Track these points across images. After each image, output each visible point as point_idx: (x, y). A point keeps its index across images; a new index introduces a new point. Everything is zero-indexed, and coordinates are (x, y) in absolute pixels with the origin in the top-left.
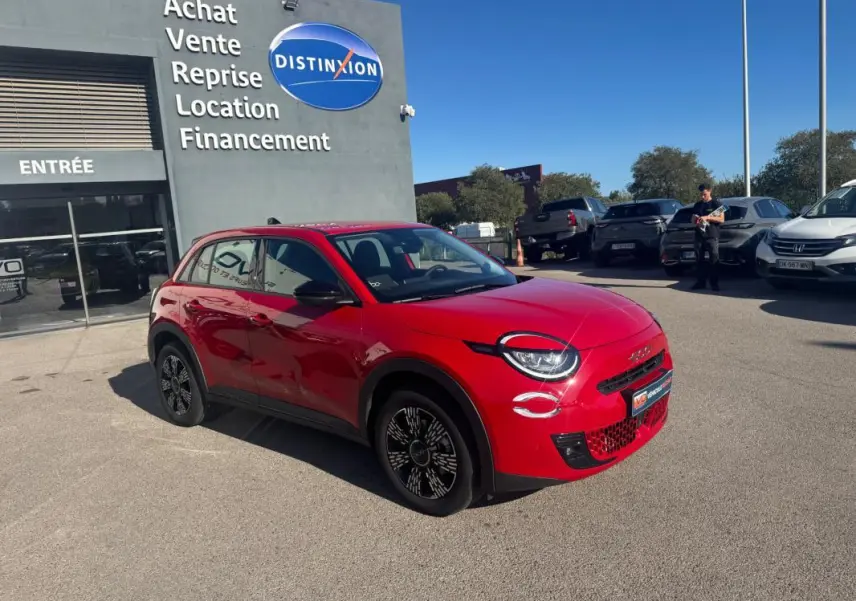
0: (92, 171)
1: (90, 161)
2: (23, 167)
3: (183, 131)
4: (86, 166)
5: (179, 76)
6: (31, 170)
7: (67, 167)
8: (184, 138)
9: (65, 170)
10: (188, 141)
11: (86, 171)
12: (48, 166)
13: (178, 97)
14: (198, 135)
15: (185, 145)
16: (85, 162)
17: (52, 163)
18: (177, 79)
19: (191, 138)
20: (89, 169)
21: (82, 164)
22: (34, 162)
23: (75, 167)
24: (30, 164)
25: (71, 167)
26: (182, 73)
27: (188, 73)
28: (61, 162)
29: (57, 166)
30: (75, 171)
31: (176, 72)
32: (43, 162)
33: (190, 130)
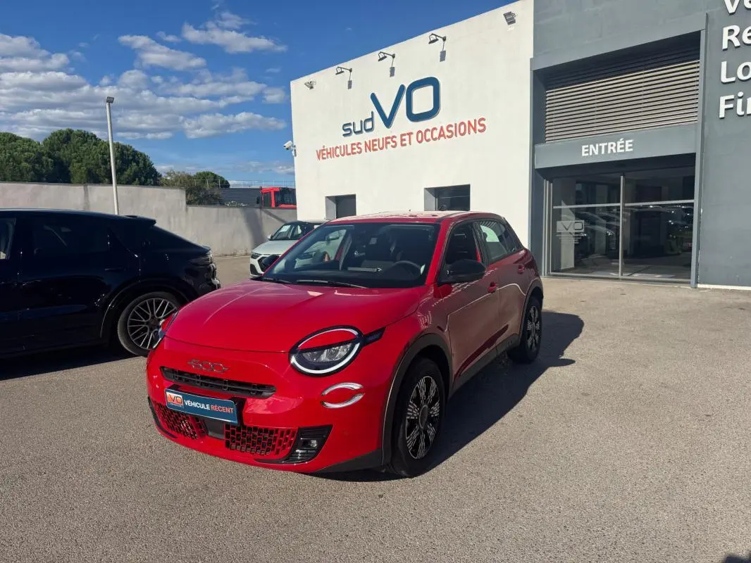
0: (631, 150)
1: (631, 141)
2: (584, 151)
3: (723, 99)
4: (627, 145)
5: (729, 41)
6: (588, 152)
7: (613, 148)
8: (723, 107)
9: (612, 150)
10: (726, 109)
11: (627, 150)
12: (600, 148)
13: (724, 64)
14: (740, 102)
15: (722, 114)
16: (627, 142)
17: (603, 145)
18: (725, 46)
19: (731, 106)
20: (629, 148)
21: (624, 144)
22: (592, 146)
23: (619, 147)
24: (589, 148)
25: (616, 148)
26: (733, 38)
27: (740, 36)
28: (610, 144)
29: (606, 147)
30: (619, 151)
31: (726, 38)
32: (597, 145)
33: (732, 97)
